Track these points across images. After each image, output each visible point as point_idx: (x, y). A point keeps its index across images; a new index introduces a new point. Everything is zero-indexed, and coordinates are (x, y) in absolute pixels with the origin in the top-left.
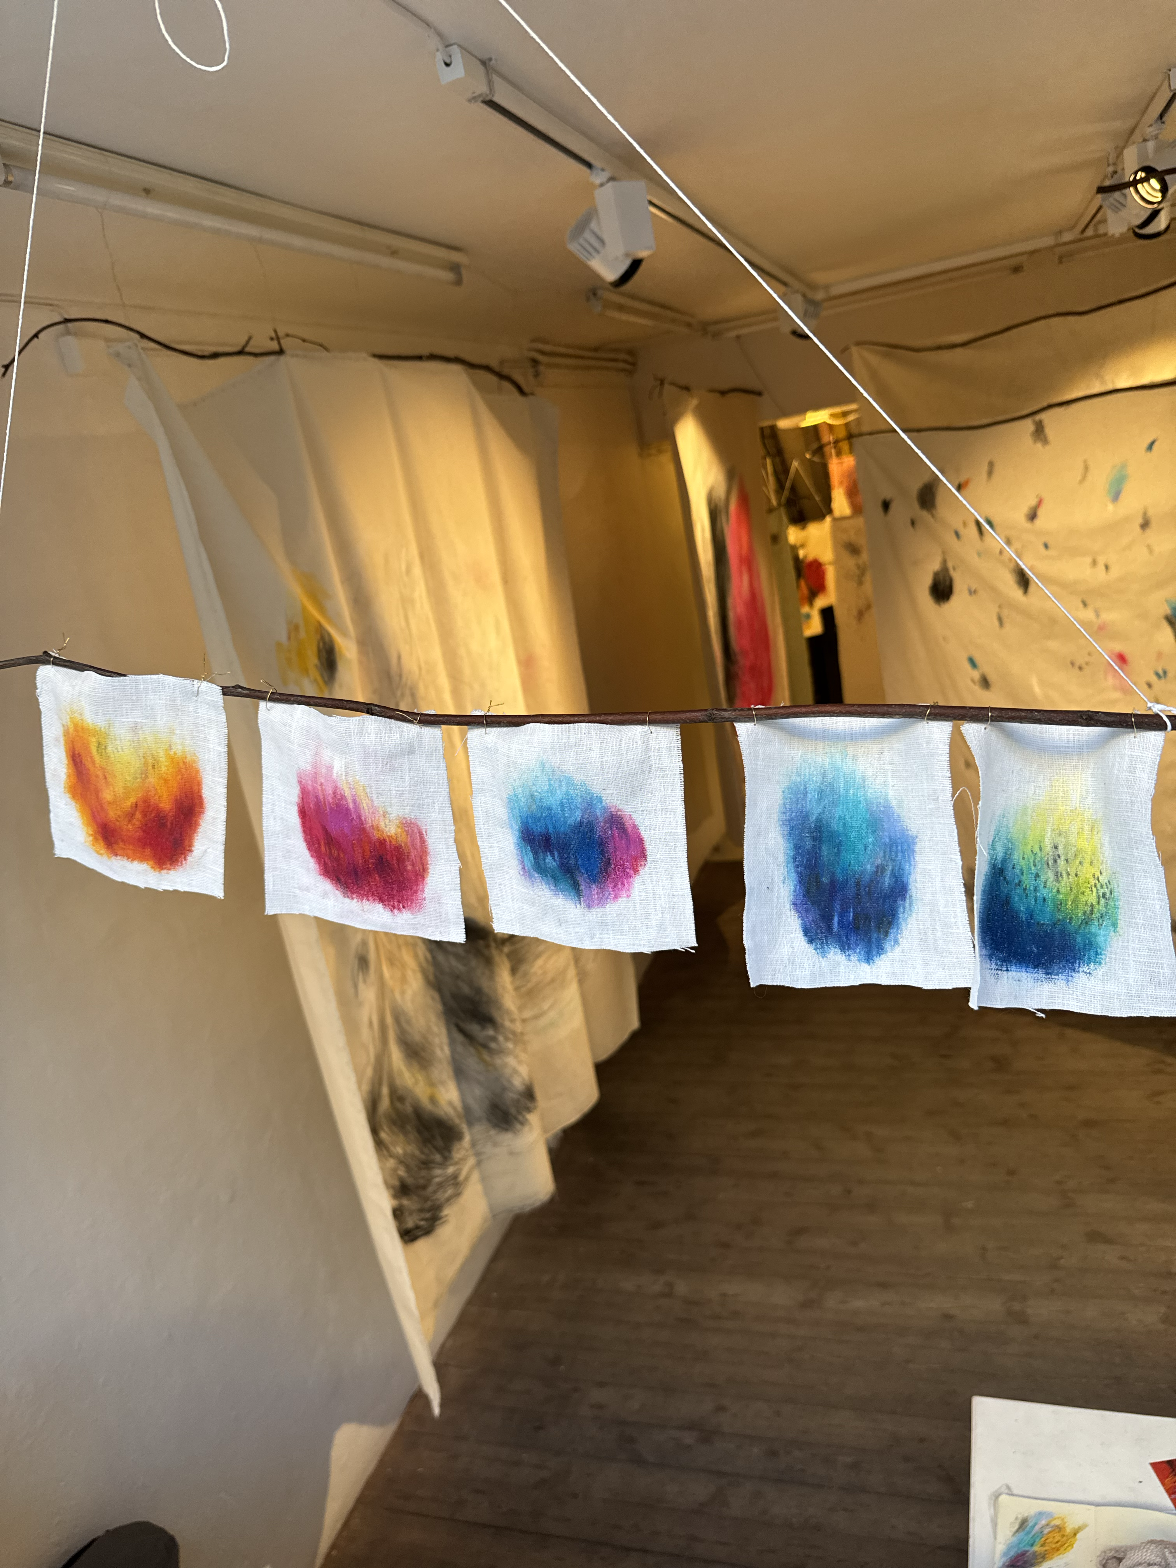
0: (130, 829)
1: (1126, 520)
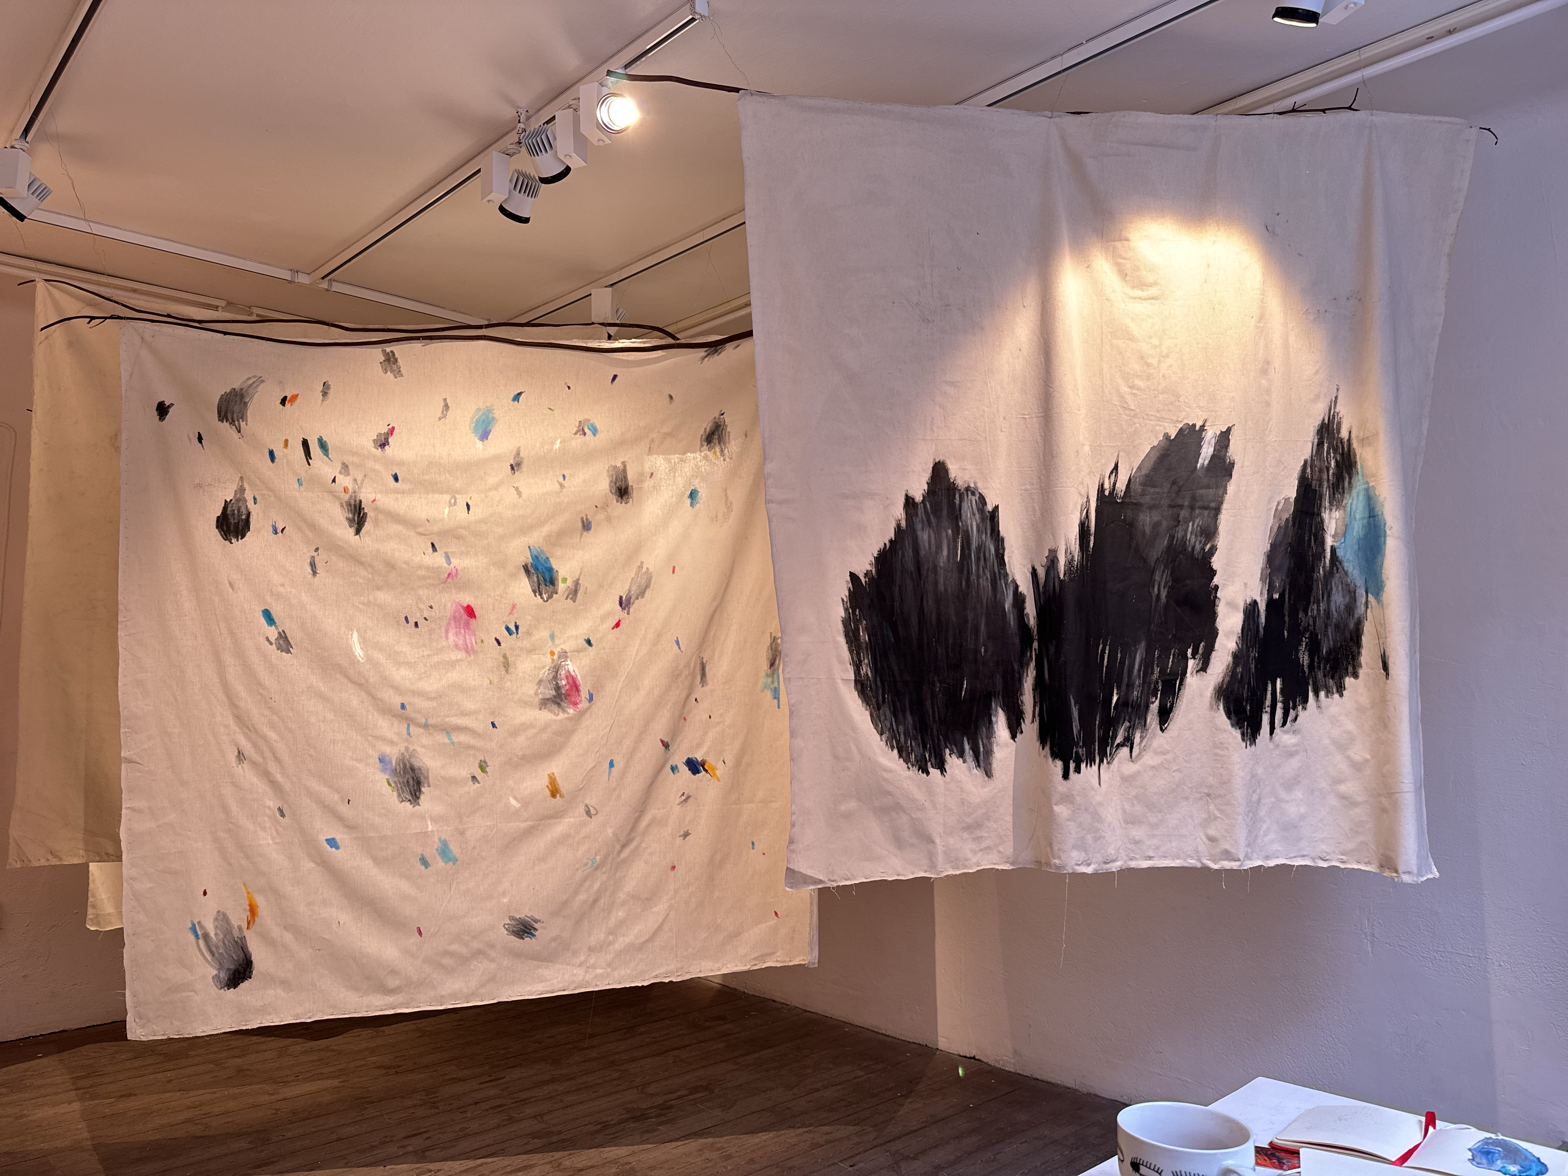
1: (496, 458)
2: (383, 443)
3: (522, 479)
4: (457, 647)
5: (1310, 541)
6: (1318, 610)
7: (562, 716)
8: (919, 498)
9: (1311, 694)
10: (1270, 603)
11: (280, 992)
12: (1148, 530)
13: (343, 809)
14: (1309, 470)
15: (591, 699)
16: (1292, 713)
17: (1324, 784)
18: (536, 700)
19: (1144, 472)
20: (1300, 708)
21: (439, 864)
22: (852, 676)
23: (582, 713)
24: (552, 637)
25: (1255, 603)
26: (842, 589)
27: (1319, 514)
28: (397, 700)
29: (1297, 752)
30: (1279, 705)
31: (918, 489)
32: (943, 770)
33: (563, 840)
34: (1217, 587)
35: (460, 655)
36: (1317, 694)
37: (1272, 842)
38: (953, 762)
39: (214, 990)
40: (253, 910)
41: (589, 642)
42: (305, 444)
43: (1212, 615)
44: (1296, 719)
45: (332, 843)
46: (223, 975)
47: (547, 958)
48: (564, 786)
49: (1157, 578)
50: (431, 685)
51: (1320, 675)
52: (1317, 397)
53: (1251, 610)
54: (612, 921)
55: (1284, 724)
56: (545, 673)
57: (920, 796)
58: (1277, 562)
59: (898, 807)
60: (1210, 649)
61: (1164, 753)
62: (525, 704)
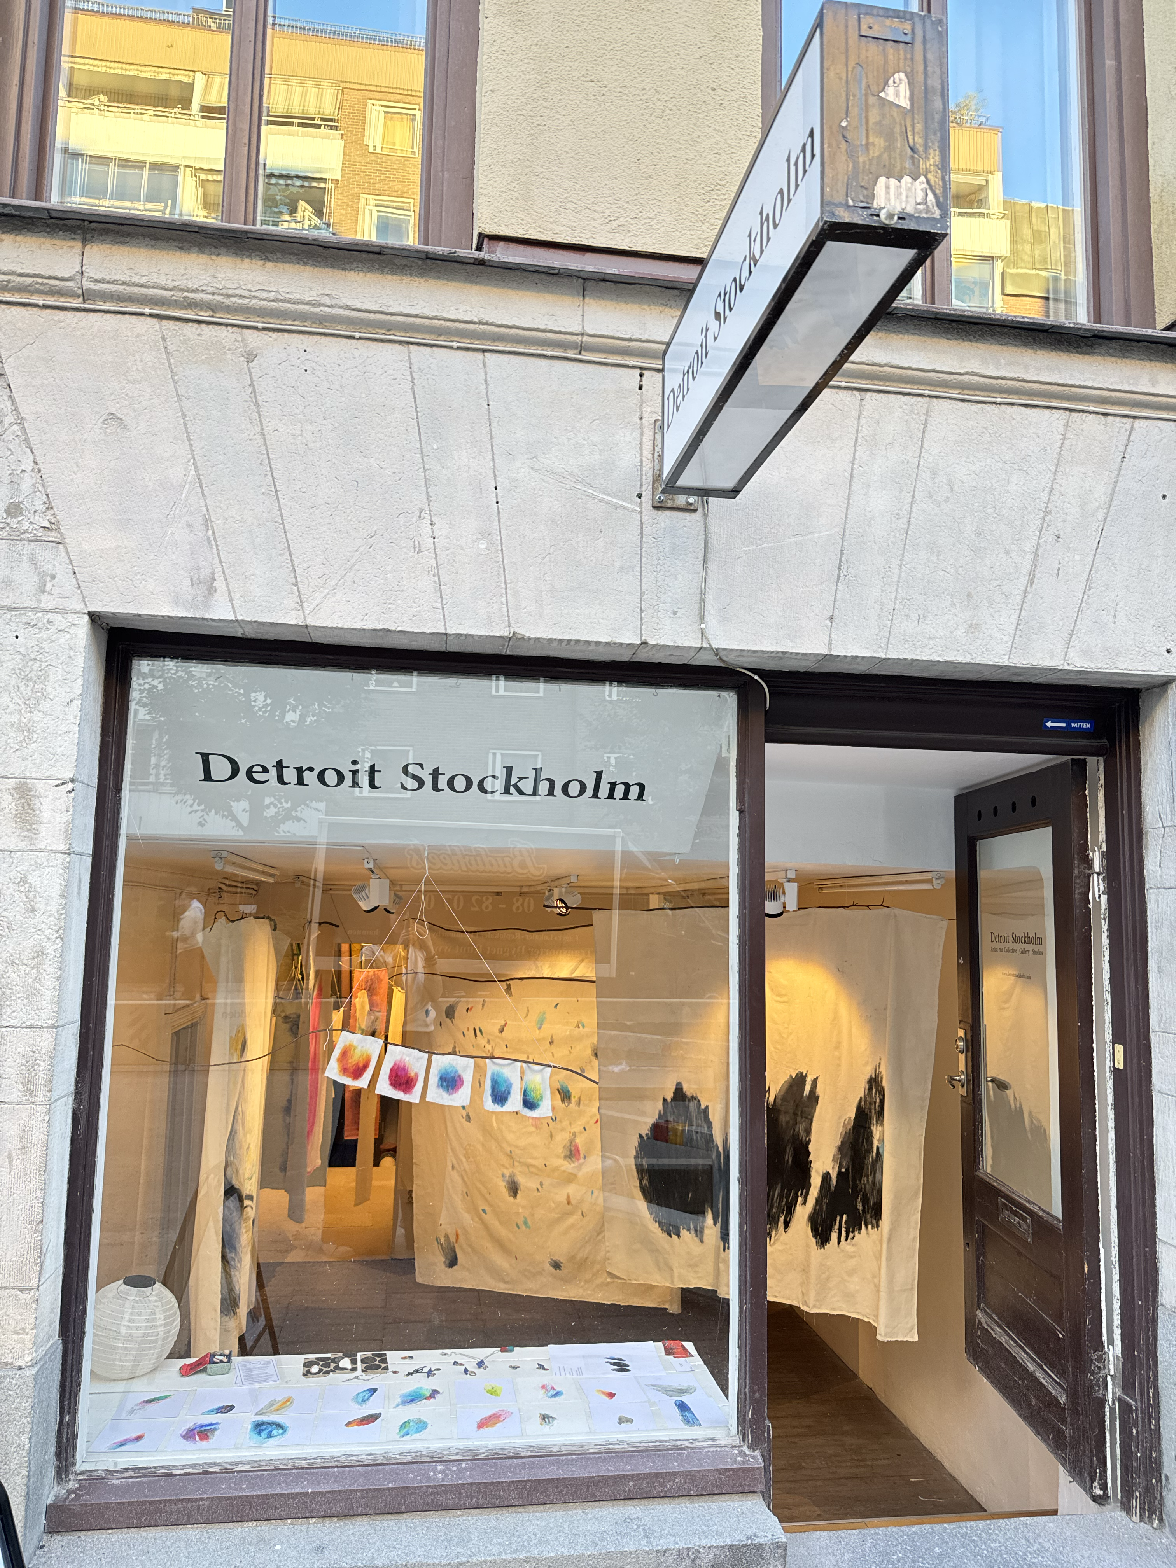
0: (351, 1070)
1: (544, 1039)
2: (502, 1031)
3: (554, 1048)
4: (532, 1125)
5: (863, 1142)
6: (868, 1181)
7: (573, 1165)
8: (669, 1100)
9: (863, 1226)
10: (840, 1174)
11: (467, 1273)
12: (784, 1125)
13: (488, 1196)
14: (863, 1103)
15: (585, 1157)
16: (851, 1235)
17: (869, 1276)
18: (563, 1155)
19: (782, 1093)
20: (857, 1232)
21: (523, 1228)
22: (638, 1185)
23: (581, 1165)
24: (571, 1124)
25: (828, 1173)
26: (635, 1141)
27: (869, 1128)
28: (508, 1149)
29: (855, 1256)
30: (843, 1230)
31: (669, 1096)
32: (679, 1236)
33: (572, 1226)
34: (811, 1162)
35: (533, 1129)
36: (866, 1226)
37: (838, 1301)
38: (684, 1233)
39: (443, 1266)
40: (457, 1235)
41: (585, 1129)
42: (475, 1029)
43: (809, 1176)
44: (853, 1238)
45: (484, 1211)
46: (447, 1262)
47: (566, 1280)
48: (573, 1201)
49: (788, 1150)
50: (522, 1143)
51: (869, 1216)
52: (867, 1063)
53: (826, 1177)
54: (595, 1270)
55: (846, 1240)
56: (566, 1142)
57: (667, 1246)
58: (845, 1151)
59: (657, 1250)
60: (807, 1194)
61: (786, 1244)
62: (558, 1157)
